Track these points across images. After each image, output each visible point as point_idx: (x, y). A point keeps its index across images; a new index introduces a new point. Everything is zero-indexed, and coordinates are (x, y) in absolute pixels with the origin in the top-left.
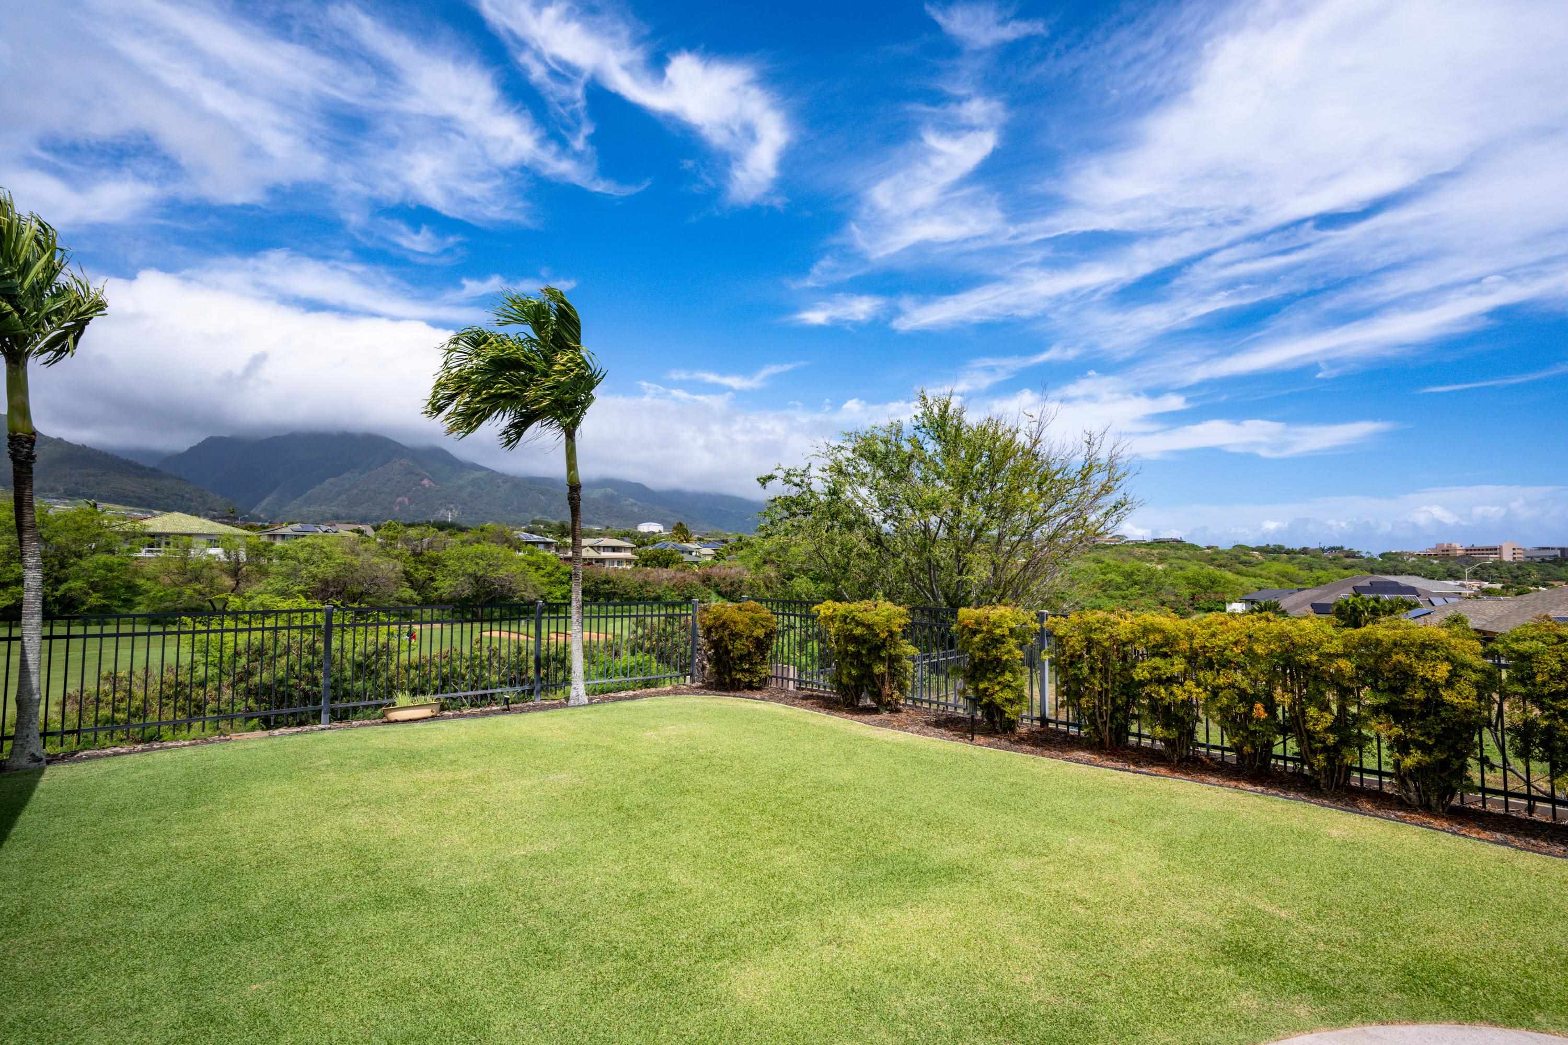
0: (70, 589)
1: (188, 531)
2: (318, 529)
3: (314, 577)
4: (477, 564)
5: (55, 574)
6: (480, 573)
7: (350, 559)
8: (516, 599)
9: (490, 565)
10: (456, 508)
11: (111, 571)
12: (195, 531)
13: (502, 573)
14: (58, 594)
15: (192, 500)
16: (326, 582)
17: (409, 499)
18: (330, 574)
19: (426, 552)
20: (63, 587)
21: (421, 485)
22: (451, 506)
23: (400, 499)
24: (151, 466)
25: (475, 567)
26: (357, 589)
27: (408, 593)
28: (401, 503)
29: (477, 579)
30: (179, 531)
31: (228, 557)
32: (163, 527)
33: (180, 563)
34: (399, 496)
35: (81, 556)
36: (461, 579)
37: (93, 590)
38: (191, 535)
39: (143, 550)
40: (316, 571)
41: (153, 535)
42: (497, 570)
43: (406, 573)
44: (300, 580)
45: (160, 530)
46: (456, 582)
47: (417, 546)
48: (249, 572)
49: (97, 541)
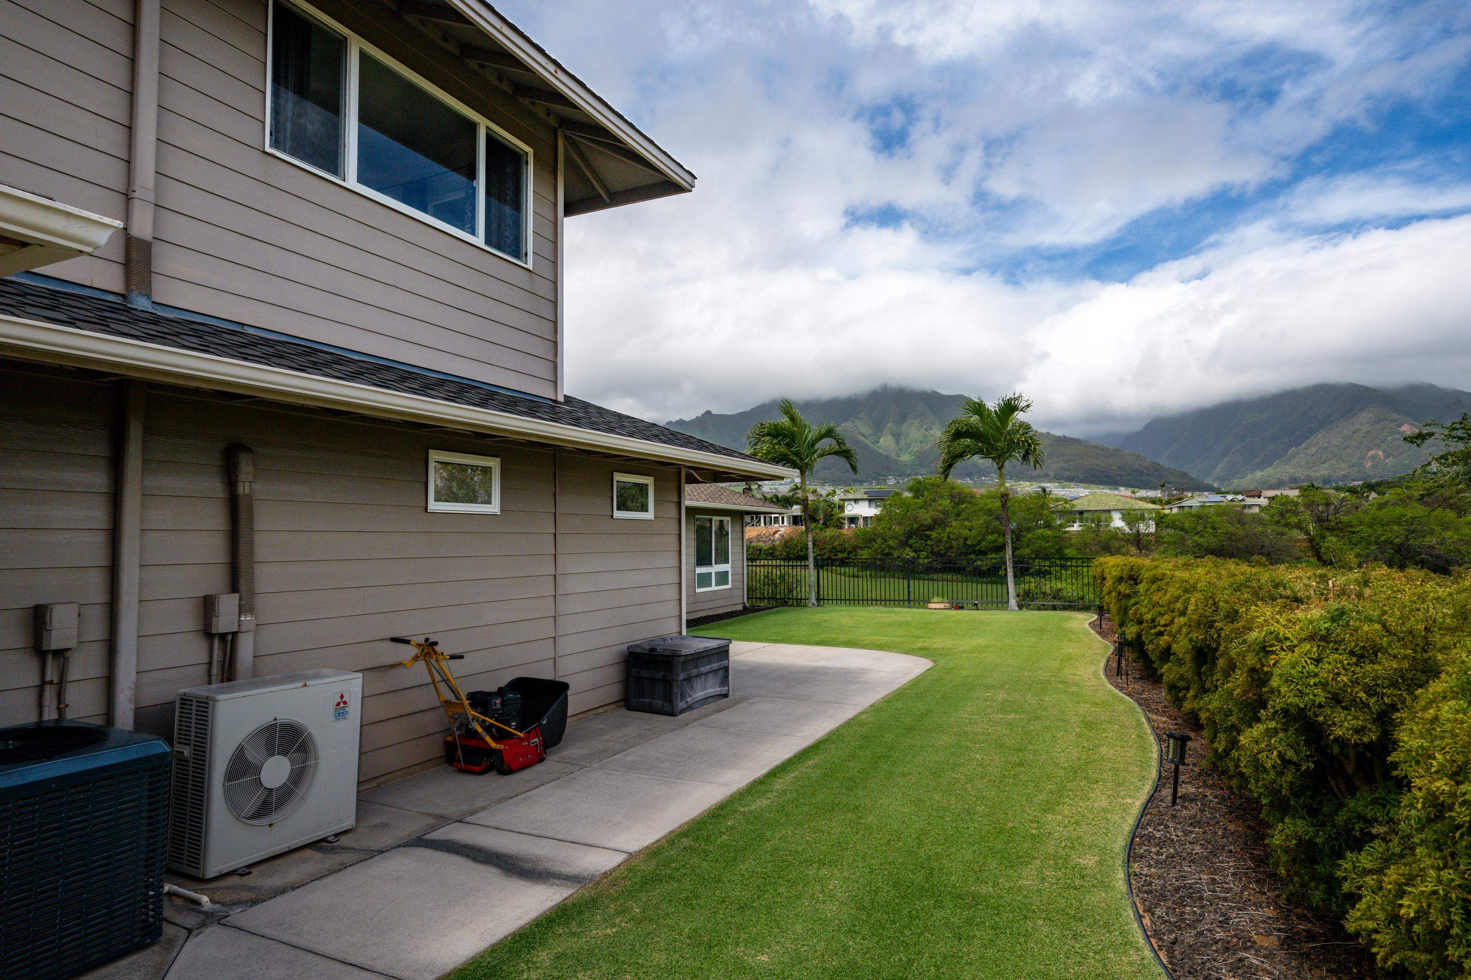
1: (1107, 508)
4: (1393, 530)
7: (1231, 528)
9: (1413, 532)
11: (1048, 542)
12: (1112, 507)
13: (1430, 540)
15: (1150, 475)
17: (1384, 451)
19: (1332, 518)
21: (1399, 433)
23: (1371, 453)
25: (1391, 535)
28: (1374, 458)
29: (1398, 549)
30: (1100, 508)
31: (1131, 529)
32: (1089, 505)
33: (1093, 535)
34: (1371, 449)
35: (1029, 530)
36: (1373, 548)
37: (1037, 557)
38: (1109, 511)
39: (1076, 525)
40: (1200, 540)
41: (1081, 513)
42: (1424, 537)
43: (1311, 540)
44: (1186, 549)
45: (1085, 508)
46: (1367, 551)
47: (1322, 512)
48: (1149, 542)
49: (1041, 519)
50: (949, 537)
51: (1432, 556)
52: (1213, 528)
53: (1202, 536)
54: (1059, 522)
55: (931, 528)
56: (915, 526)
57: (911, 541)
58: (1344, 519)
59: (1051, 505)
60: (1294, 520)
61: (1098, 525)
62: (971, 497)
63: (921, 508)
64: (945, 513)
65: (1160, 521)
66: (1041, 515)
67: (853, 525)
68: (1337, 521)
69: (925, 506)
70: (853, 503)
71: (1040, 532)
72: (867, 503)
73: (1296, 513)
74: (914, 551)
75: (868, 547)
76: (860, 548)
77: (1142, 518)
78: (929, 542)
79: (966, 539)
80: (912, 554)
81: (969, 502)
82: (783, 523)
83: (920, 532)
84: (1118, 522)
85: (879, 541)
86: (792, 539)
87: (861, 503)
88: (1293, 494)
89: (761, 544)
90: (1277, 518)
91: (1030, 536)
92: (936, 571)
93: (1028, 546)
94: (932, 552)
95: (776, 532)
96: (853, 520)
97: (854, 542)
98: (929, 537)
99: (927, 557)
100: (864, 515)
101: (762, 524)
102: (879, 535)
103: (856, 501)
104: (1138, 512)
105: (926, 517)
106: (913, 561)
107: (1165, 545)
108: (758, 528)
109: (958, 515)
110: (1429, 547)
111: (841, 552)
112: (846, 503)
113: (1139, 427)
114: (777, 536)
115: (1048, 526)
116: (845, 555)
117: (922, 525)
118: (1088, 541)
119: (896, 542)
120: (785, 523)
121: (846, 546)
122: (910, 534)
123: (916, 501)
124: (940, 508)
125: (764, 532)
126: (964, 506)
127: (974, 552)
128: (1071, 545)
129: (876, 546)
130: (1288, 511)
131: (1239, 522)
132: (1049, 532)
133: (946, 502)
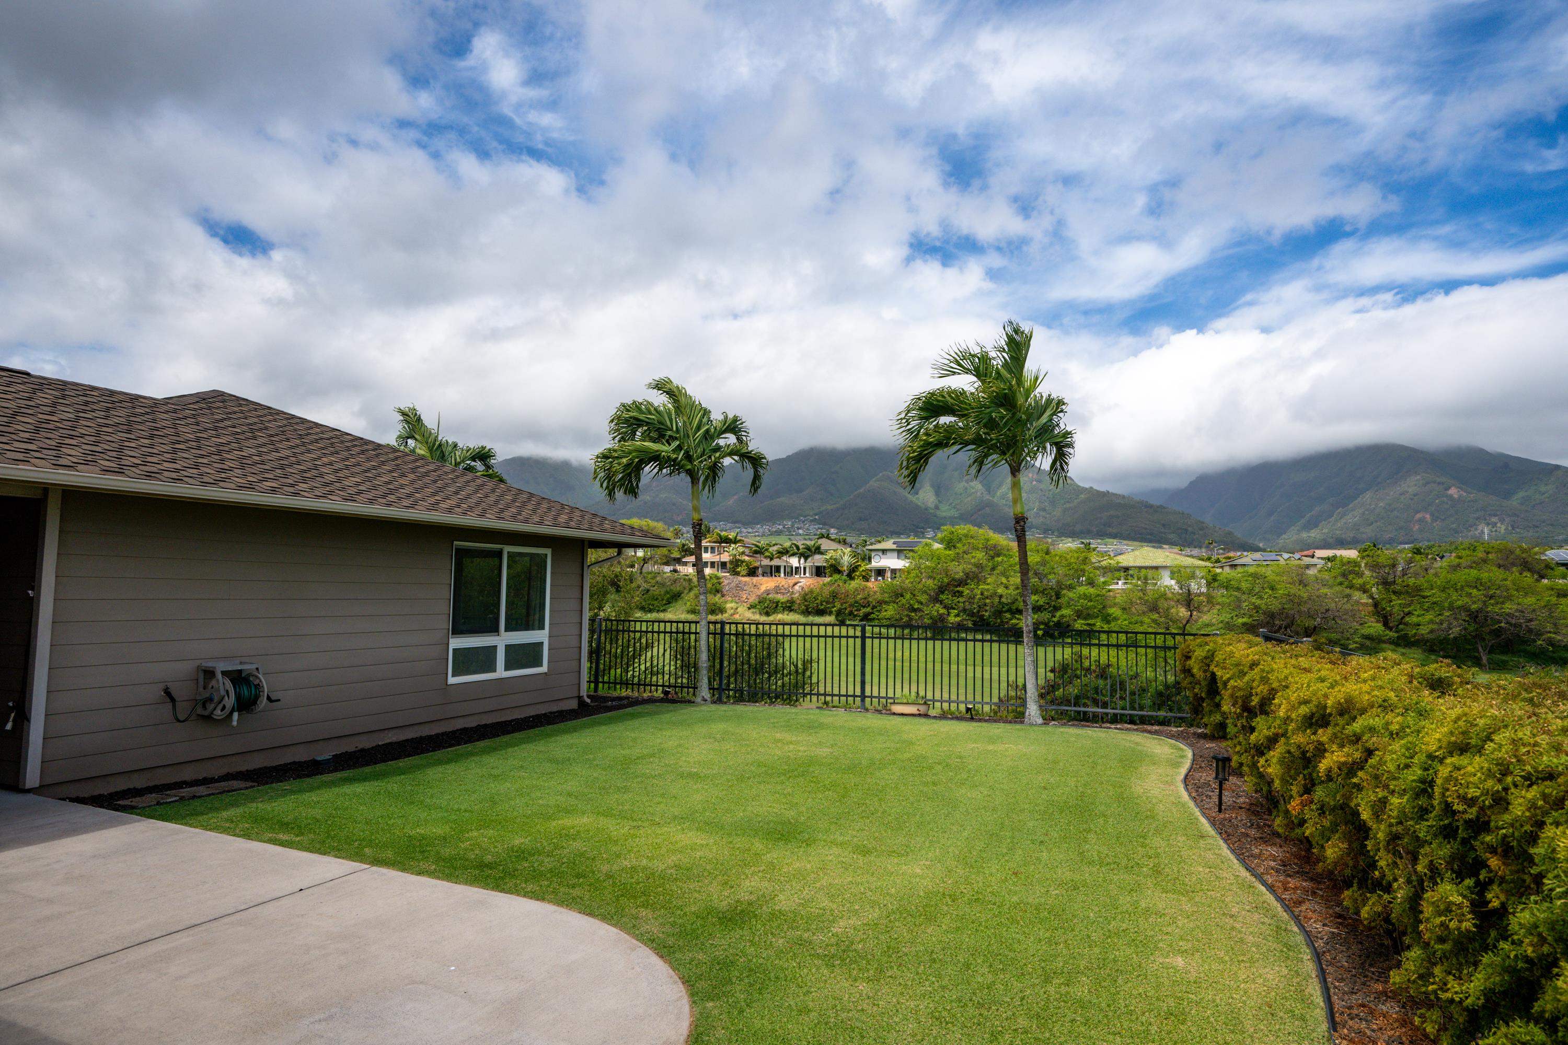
0: (1062, 616)
1: (1154, 564)
2: (1279, 558)
3: (1257, 608)
4: (1469, 595)
5: (1053, 603)
6: (1474, 607)
7: (1294, 590)
8: (1540, 642)
9: (1491, 597)
10: (1502, 521)
11: (1091, 601)
12: (1160, 564)
13: (1509, 607)
14: (1055, 619)
15: (1194, 533)
16: (1272, 616)
17: (1432, 515)
18: (1275, 606)
19: (1399, 581)
20: (1058, 614)
21: (1447, 496)
22: (1494, 519)
23: (1419, 516)
24: (1158, 504)
25: (1466, 600)
26: (1311, 623)
27: (1375, 627)
28: (1421, 521)
29: (1474, 616)
30: (1147, 564)
31: (1181, 589)
32: (1135, 561)
33: (1141, 594)
34: (1418, 512)
35: (1070, 588)
36: (1447, 614)
37: (1079, 617)
38: (1156, 568)
39: (1120, 582)
40: (1258, 602)
41: (1126, 569)
42: (1503, 603)
43: (1376, 605)
44: (1242, 612)
45: (1131, 564)
46: (1440, 617)
47: (1388, 574)
48: (1201, 603)
49: (1084, 575)
50: (982, 594)
51: (1511, 624)
52: (1272, 589)
53: (1261, 598)
54: (1102, 580)
55: (962, 583)
56: (946, 580)
57: (942, 597)
58: (1411, 581)
59: (1094, 560)
60: (1358, 581)
61: (1146, 583)
62: (1008, 550)
63: (953, 560)
64: (979, 566)
65: (1213, 580)
66: (1083, 571)
67: (880, 578)
68: (1405, 584)
69: (957, 558)
70: (880, 554)
71: (1082, 590)
72: (896, 554)
73: (1360, 575)
74: (945, 607)
75: (894, 602)
76: (886, 603)
77: (1193, 576)
78: (961, 599)
79: (1001, 597)
80: (942, 611)
81: (1005, 555)
82: (805, 574)
83: (953, 586)
84: (1167, 582)
85: (908, 596)
86: (811, 592)
87: (889, 554)
88: (1352, 554)
89: (780, 597)
90: (1340, 579)
91: (1071, 595)
92: (967, 630)
93: (1068, 606)
94: (964, 610)
95: (796, 584)
96: (880, 572)
97: (879, 596)
98: (960, 594)
99: (957, 615)
100: (892, 567)
101: (782, 575)
102: (906, 590)
103: (884, 551)
104: (1188, 570)
105: (958, 570)
106: (942, 618)
107: (1218, 607)
108: (778, 578)
109: (993, 569)
110: (1508, 615)
111: (864, 607)
112: (873, 554)
113: (1184, 483)
114: (797, 587)
115: (1091, 583)
116: (868, 610)
117: (954, 579)
118: (1134, 600)
119: (926, 597)
120: (807, 575)
121: (870, 600)
122: (941, 590)
123: (947, 552)
124: (973, 561)
125: (783, 583)
126: (1000, 559)
127: (1010, 610)
128: (1115, 604)
129: (904, 601)
130: (1351, 572)
131: (1301, 582)
132: (1092, 591)
133: (980, 555)
